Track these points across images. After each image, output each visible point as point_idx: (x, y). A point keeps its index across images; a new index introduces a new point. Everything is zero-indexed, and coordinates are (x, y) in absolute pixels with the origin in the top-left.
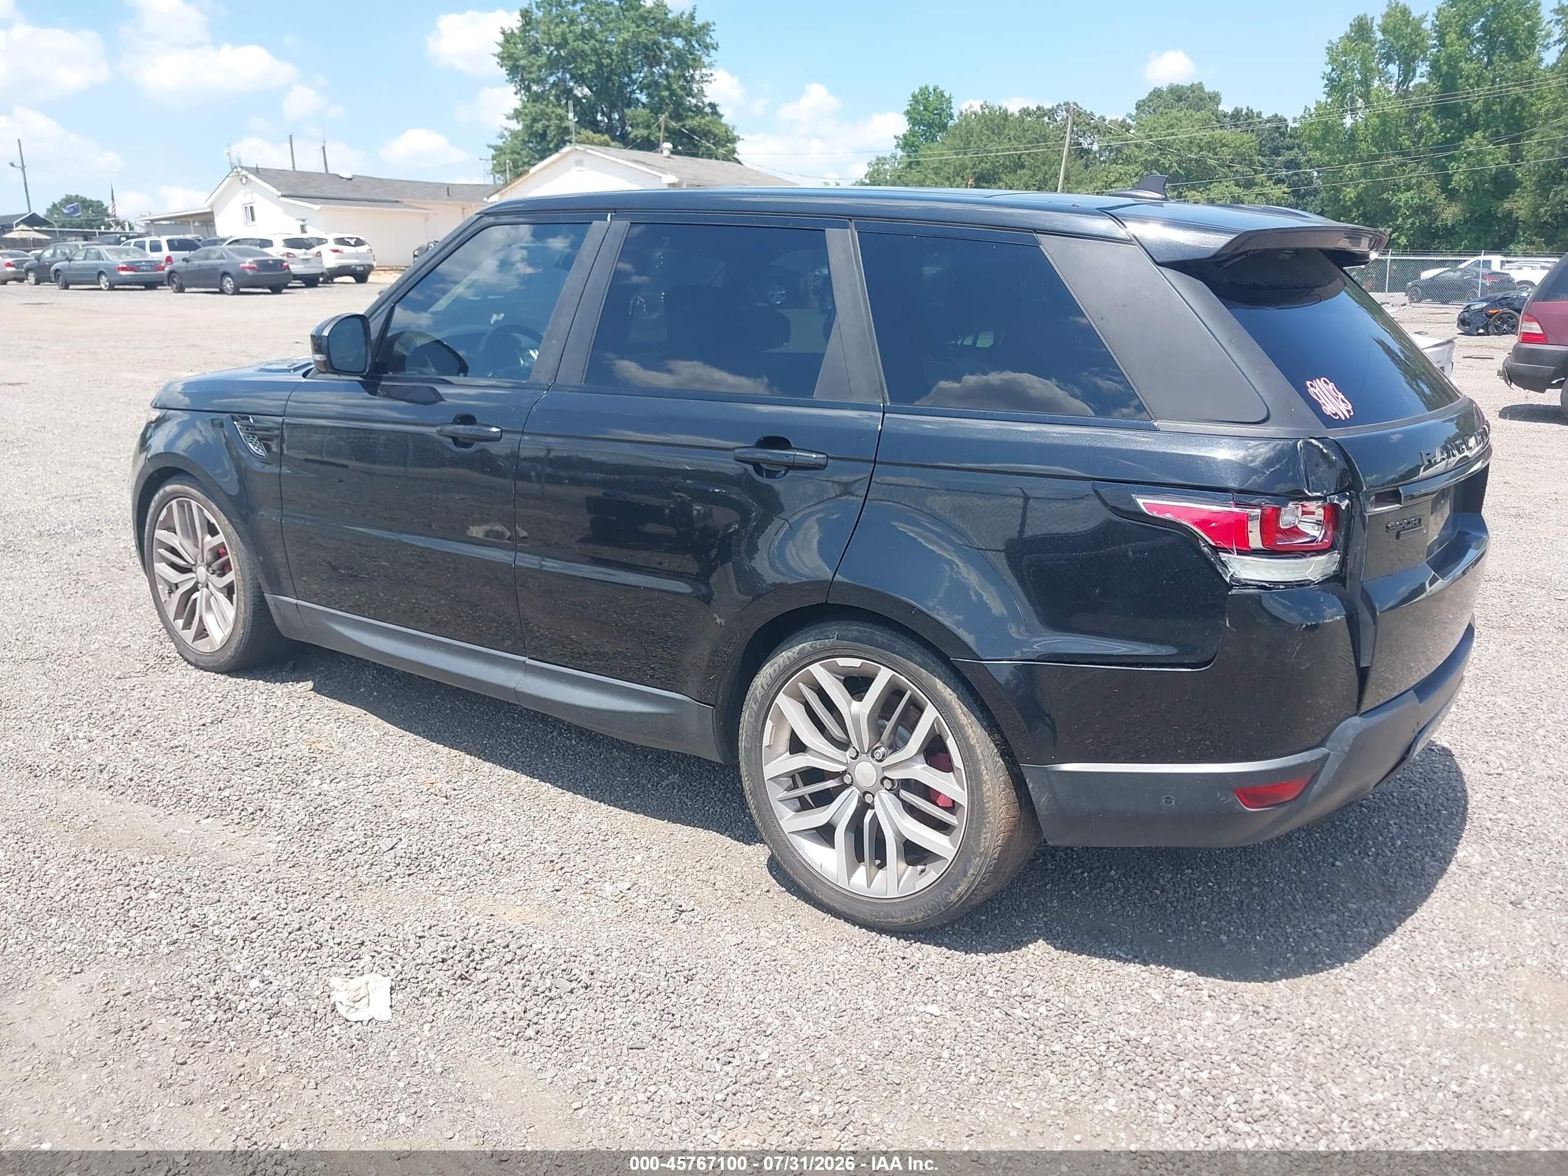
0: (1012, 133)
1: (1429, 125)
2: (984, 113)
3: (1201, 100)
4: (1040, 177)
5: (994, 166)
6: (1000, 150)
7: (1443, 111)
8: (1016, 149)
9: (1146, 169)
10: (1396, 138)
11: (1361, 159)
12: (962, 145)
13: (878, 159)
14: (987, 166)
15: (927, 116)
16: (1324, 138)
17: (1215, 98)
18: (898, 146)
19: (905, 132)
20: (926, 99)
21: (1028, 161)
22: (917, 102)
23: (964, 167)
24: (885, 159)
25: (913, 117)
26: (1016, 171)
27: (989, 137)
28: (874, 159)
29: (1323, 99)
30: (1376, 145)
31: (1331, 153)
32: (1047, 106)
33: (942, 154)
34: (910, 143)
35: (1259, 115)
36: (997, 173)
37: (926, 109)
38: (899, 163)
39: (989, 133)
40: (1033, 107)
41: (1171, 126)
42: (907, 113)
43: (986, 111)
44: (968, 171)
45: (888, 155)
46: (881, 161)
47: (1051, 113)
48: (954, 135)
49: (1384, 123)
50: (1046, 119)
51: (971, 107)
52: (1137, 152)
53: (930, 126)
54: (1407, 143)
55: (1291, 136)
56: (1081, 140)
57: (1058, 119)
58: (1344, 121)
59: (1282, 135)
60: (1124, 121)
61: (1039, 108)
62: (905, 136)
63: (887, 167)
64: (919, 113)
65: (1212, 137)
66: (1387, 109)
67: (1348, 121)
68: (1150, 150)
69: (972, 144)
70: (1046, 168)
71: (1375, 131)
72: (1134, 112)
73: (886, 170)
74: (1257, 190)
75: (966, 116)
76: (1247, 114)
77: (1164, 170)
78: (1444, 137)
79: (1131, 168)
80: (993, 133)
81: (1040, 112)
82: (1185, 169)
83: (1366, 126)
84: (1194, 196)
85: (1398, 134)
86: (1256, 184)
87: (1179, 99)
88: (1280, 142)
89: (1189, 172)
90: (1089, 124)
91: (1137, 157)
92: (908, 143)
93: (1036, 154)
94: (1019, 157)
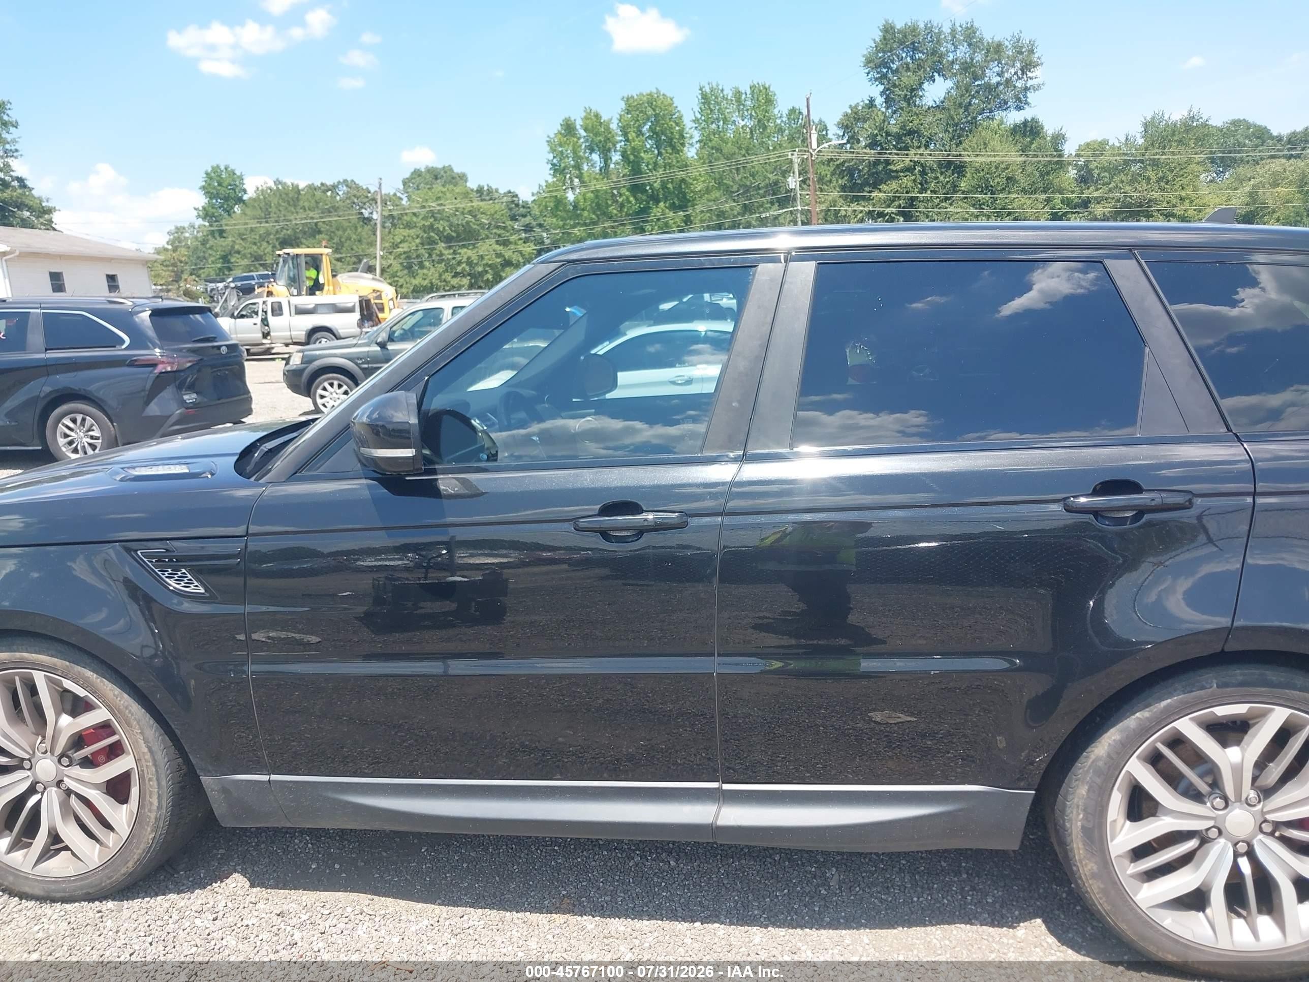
0: (306, 204)
1: (628, 198)
2: (278, 188)
3: (453, 178)
4: (336, 240)
5: (295, 232)
6: (298, 219)
7: (636, 189)
8: (312, 218)
9: (425, 232)
10: (607, 208)
11: (585, 224)
12: (263, 215)
13: (177, 228)
14: (289, 232)
15: (222, 190)
16: (556, 207)
17: (463, 177)
18: (198, 216)
19: (203, 204)
20: (219, 176)
21: (323, 228)
22: (211, 179)
23: (268, 233)
24: (184, 228)
25: (208, 190)
26: (315, 237)
27: (286, 208)
28: (173, 228)
29: (551, 179)
30: (594, 213)
31: (563, 219)
32: (329, 182)
33: (246, 224)
34: (210, 213)
35: (497, 191)
36: (299, 238)
37: (220, 184)
38: (198, 232)
39: (285, 204)
40: (318, 184)
41: (439, 198)
42: (203, 188)
43: (280, 187)
44: (272, 236)
45: (186, 225)
46: (180, 230)
47: (334, 188)
48: (254, 207)
49: (597, 197)
50: (329, 193)
51: (266, 183)
52: (415, 219)
53: (226, 199)
54: (615, 211)
55: (523, 207)
56: (363, 211)
57: (340, 193)
58: (567, 195)
59: (517, 205)
60: (395, 195)
61: (322, 184)
62: (204, 208)
63: (187, 235)
64: (214, 188)
65: (472, 207)
66: (598, 187)
67: (571, 196)
68: (425, 218)
69: (272, 215)
70: (340, 233)
71: (592, 202)
72: (401, 187)
73: (186, 238)
74: (512, 247)
75: (262, 191)
76: (488, 190)
77: (439, 233)
78: (639, 207)
79: (412, 232)
80: (289, 204)
81: (325, 188)
82: (455, 231)
83: (585, 199)
84: (466, 253)
85: (608, 206)
86: (511, 243)
87: (436, 178)
88: (516, 211)
89: (458, 235)
90: (367, 197)
91: (415, 223)
92: (206, 214)
93: (330, 221)
94: (316, 224)
